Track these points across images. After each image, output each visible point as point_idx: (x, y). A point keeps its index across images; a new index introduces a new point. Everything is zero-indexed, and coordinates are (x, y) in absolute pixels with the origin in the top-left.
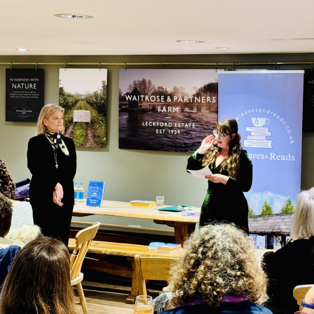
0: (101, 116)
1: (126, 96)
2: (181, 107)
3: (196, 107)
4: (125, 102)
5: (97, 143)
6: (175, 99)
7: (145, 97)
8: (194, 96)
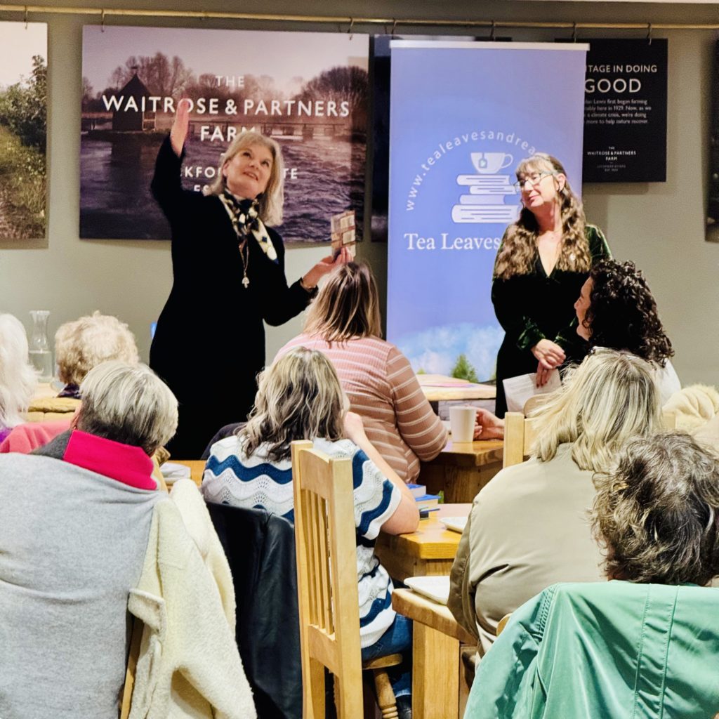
0: (31, 153)
1: (104, 97)
2: (262, 128)
3: (301, 127)
4: (102, 115)
5: (18, 226)
6: (246, 107)
7: (162, 100)
8: (297, 98)
